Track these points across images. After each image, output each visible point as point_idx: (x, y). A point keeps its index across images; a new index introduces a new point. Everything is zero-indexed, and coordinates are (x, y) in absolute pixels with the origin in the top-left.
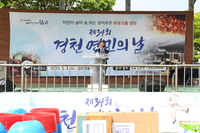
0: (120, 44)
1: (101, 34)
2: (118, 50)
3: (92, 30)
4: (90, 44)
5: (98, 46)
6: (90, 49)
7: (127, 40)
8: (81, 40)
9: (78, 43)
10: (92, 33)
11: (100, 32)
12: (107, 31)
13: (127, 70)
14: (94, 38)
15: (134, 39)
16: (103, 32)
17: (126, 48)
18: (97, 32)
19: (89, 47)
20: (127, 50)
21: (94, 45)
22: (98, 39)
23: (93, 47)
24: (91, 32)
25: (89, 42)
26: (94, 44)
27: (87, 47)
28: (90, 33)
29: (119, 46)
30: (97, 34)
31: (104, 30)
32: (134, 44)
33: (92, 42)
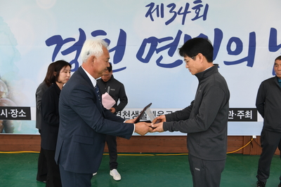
0: (234, 47)
1: (180, 18)
2: (227, 63)
3: (152, 5)
4: (148, 46)
5: (171, 54)
6: (147, 60)
7: (253, 36)
8: (123, 36)
9: (114, 44)
10: (154, 14)
11: (176, 10)
12: (197, 8)
13: (248, 120)
14: (158, 28)
15: (273, 32)
16: (186, 12)
17: (250, 60)
18: (167, 10)
19: (144, 57)
20: (251, 64)
21: (158, 51)
22: (171, 31)
23: (155, 56)
24: (151, 10)
25: (146, 41)
26: (160, 45)
27: (139, 56)
28: (149, 13)
29: (230, 52)
30: (168, 16)
31: (188, 5)
32: (273, 46)
33: (153, 41)
